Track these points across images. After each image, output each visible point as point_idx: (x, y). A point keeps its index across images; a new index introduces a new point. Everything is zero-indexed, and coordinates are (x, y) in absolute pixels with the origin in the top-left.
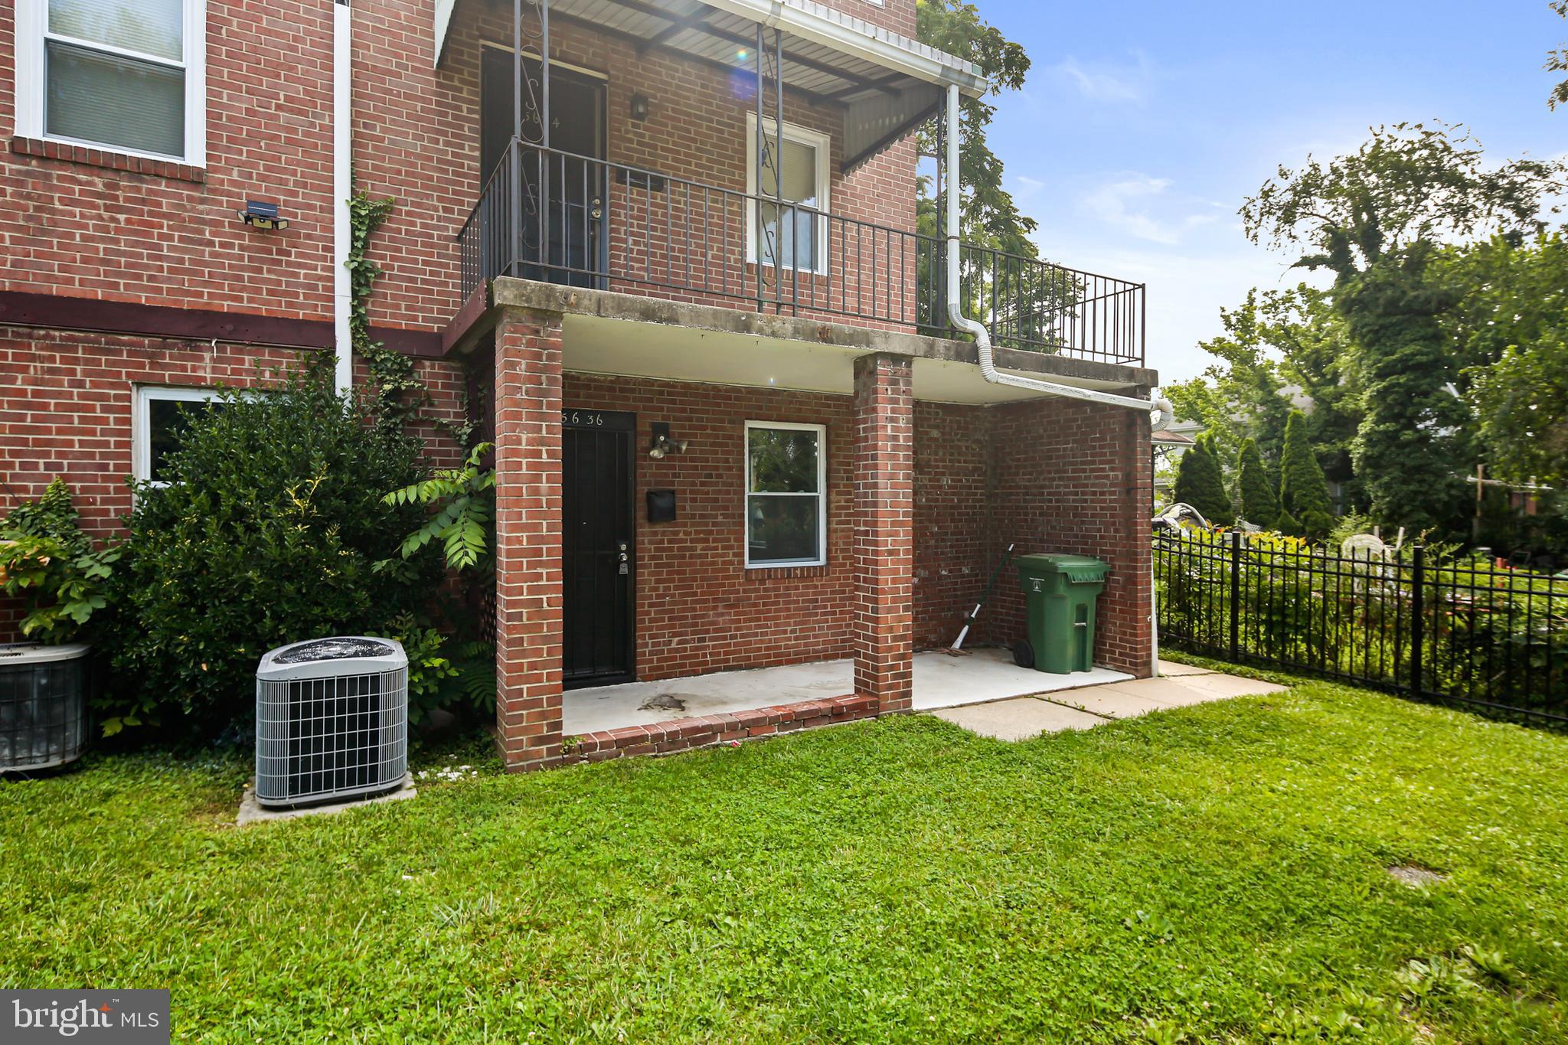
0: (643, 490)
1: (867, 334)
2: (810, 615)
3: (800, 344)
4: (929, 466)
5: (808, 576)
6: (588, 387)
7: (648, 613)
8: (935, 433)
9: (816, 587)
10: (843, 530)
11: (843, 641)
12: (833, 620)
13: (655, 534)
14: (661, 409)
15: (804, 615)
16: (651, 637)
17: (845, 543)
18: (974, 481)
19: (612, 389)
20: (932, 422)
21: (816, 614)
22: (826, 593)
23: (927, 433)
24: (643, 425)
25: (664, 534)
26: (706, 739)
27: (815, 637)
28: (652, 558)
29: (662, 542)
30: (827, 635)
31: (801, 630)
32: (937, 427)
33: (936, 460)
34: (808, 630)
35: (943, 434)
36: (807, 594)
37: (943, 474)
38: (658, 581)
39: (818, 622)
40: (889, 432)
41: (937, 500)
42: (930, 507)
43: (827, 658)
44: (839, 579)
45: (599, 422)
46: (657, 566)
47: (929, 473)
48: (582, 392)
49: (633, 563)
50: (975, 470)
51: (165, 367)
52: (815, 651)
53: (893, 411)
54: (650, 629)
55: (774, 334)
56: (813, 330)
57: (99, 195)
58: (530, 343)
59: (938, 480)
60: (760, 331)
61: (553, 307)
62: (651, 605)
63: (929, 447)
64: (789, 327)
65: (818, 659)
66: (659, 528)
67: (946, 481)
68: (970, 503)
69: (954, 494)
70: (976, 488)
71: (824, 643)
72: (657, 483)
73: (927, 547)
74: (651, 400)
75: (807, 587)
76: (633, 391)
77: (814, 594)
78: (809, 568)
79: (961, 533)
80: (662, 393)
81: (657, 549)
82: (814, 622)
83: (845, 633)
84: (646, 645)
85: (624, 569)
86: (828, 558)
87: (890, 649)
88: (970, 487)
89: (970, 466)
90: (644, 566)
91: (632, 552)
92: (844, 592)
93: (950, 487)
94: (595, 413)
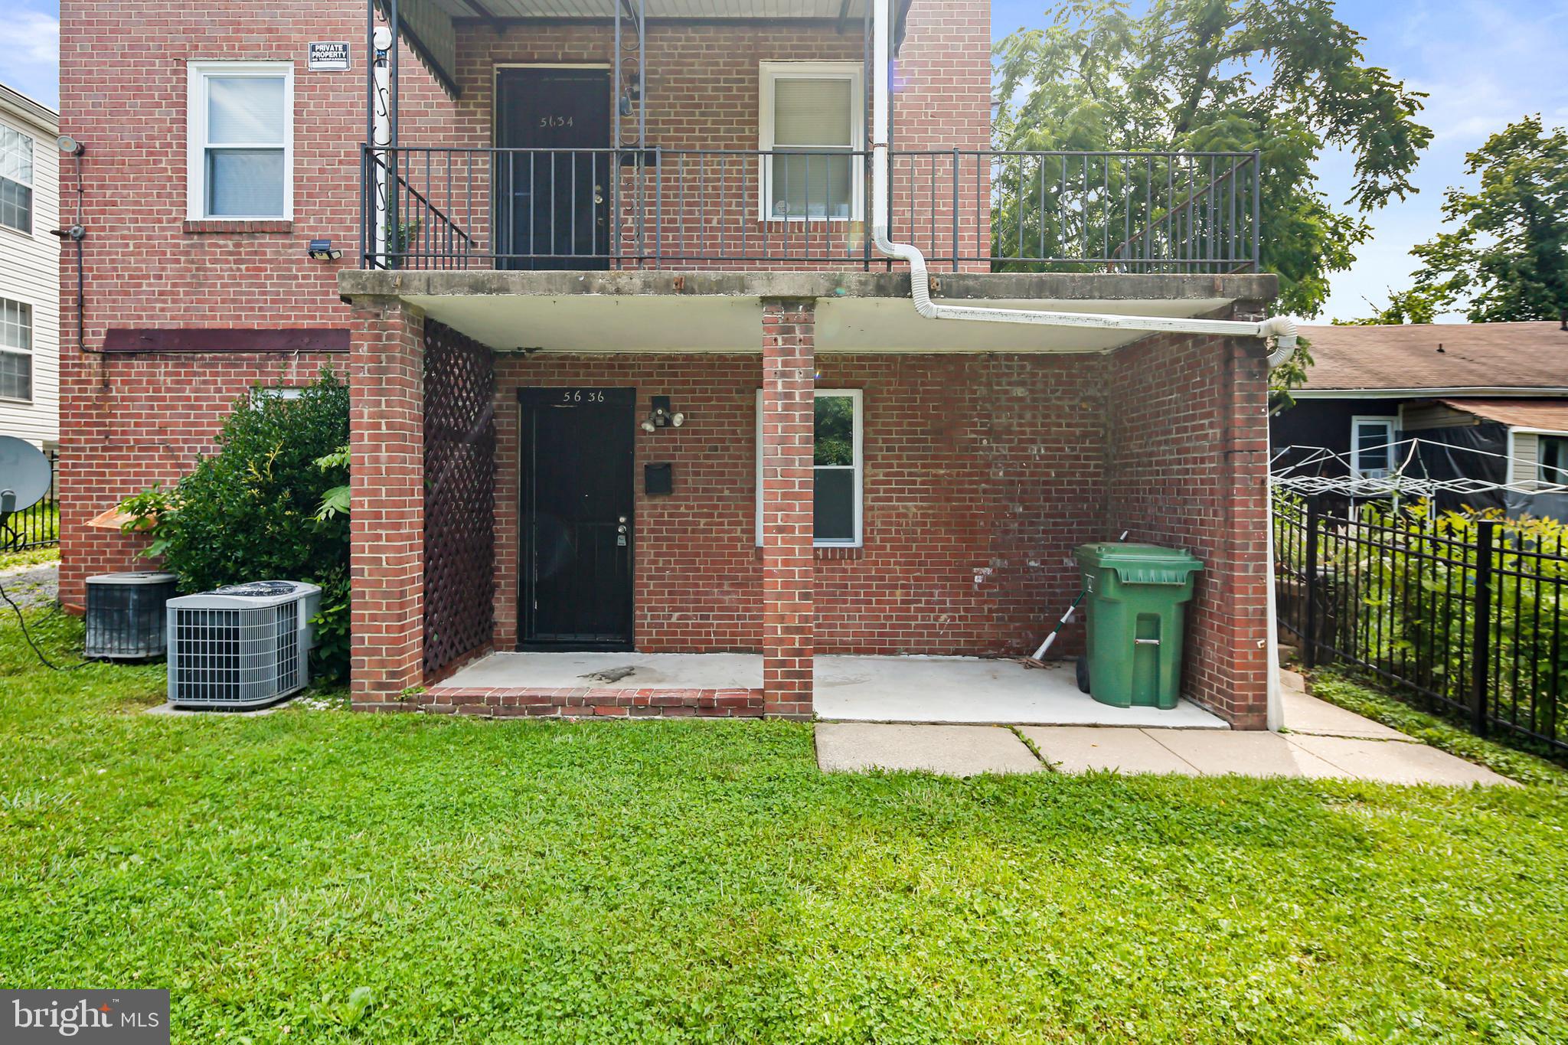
0: (640, 465)
1: (741, 278)
2: (836, 601)
3: (651, 297)
4: (1010, 433)
5: (833, 558)
6: (587, 366)
7: (647, 586)
8: (1020, 392)
9: (845, 571)
10: (882, 508)
11: (881, 634)
12: (867, 610)
13: (655, 507)
14: (662, 382)
15: (828, 602)
16: (650, 609)
17: (883, 523)
18: (1083, 450)
19: (612, 367)
20: (1015, 378)
21: (845, 602)
22: (859, 578)
23: (1006, 392)
24: (643, 399)
25: (664, 507)
26: (545, 710)
27: (843, 626)
28: (652, 531)
29: (662, 515)
30: (860, 626)
31: (825, 618)
32: (1022, 384)
33: (1020, 425)
34: (833, 618)
35: (1032, 391)
36: (833, 578)
37: (1033, 441)
38: (657, 555)
39: (847, 610)
40: (780, 388)
41: (1022, 474)
42: (1012, 483)
43: (858, 651)
44: (876, 563)
45: (601, 398)
46: (657, 539)
47: (1011, 441)
48: (582, 371)
49: (629, 535)
50: (1085, 435)
51: (268, 374)
52: (842, 642)
53: (785, 364)
54: (649, 601)
55: (618, 291)
56: (668, 284)
57: (231, 253)
58: (372, 326)
59: (1025, 449)
60: (602, 290)
61: (385, 291)
62: (650, 578)
63: (1010, 409)
64: (637, 282)
65: (847, 651)
66: (659, 501)
67: (1036, 450)
68: (1078, 478)
69: (1048, 466)
70: (1087, 458)
71: (855, 634)
72: (657, 457)
73: (1006, 532)
74: (650, 374)
75: (833, 570)
76: (632, 366)
77: (841, 578)
78: (834, 549)
79: (1063, 516)
80: (662, 366)
81: (656, 523)
82: (841, 610)
83: (884, 626)
84: (645, 617)
85: (621, 541)
86: (865, 540)
87: (780, 641)
88: (1078, 458)
89: (1078, 431)
90: (642, 539)
91: (630, 522)
92: (883, 579)
93: (1042, 457)
94: (596, 391)
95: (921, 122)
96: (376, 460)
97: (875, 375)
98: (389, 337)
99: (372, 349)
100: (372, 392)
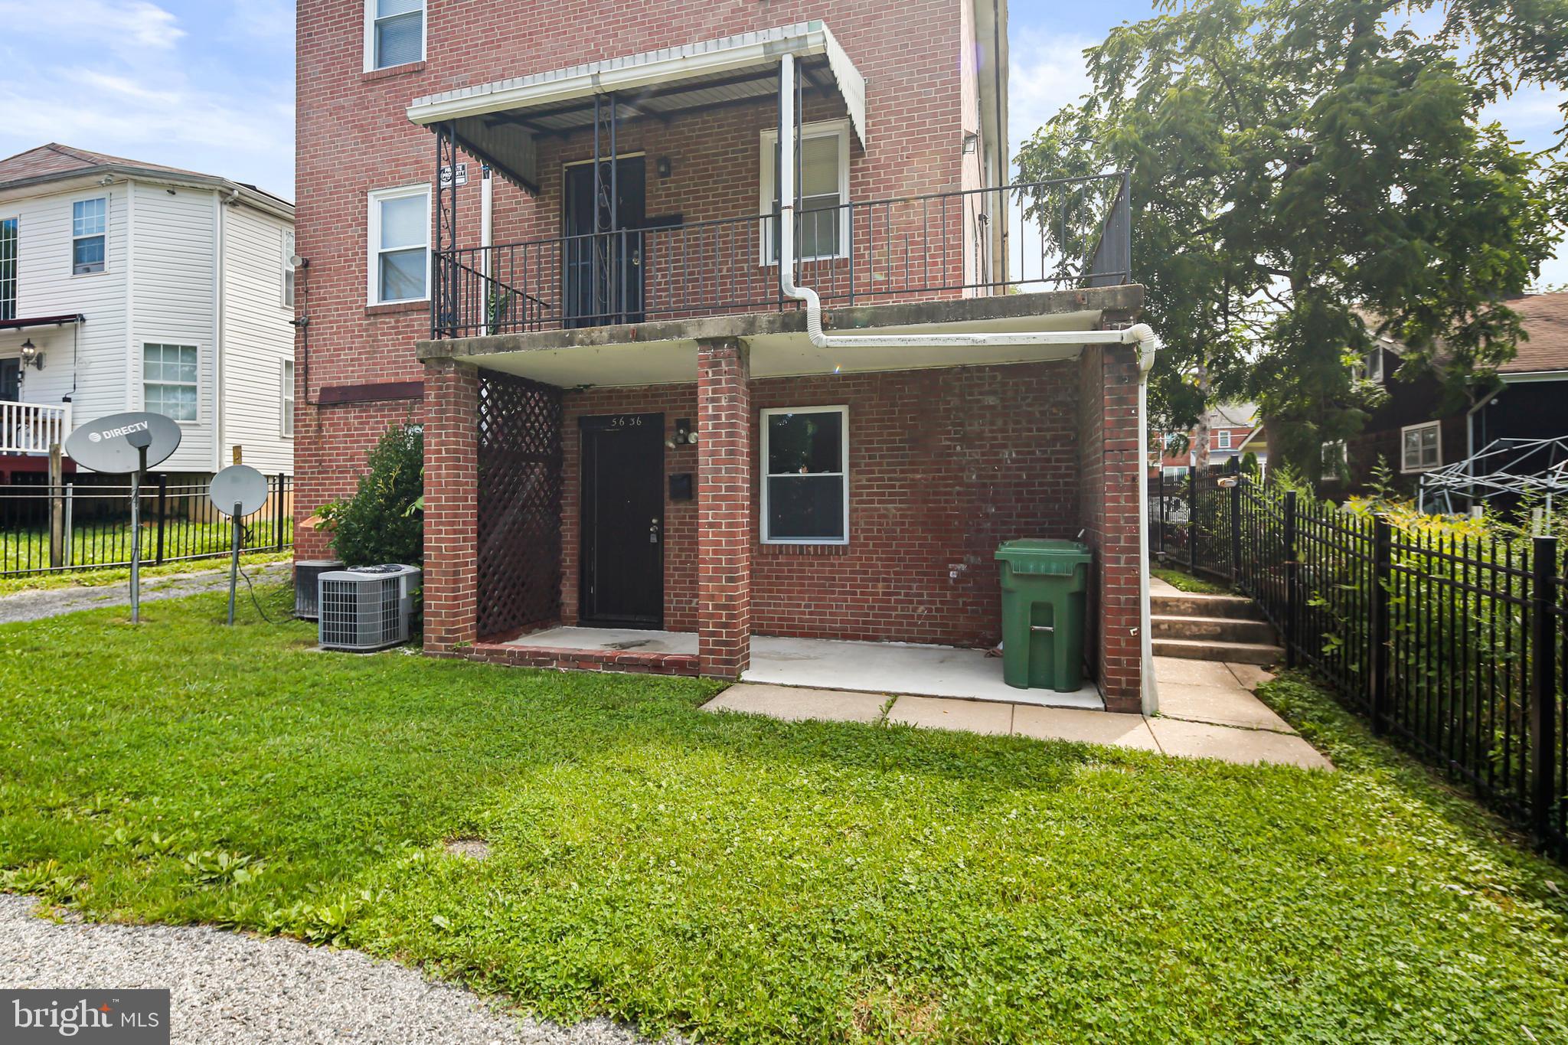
0: (668, 473)
1: (679, 326)
2: (826, 592)
4: (982, 439)
5: (823, 554)
6: (628, 397)
7: (673, 576)
8: (991, 400)
9: (833, 565)
10: (864, 510)
11: (864, 623)
12: (853, 600)
13: (679, 510)
14: (683, 408)
15: (819, 592)
16: (676, 595)
17: (866, 523)
18: (1054, 452)
19: (646, 396)
20: (987, 388)
21: (833, 592)
22: (845, 572)
23: (978, 401)
24: (670, 422)
25: (686, 510)
27: (831, 614)
28: (676, 530)
29: (684, 517)
30: (846, 614)
31: (816, 606)
32: (993, 393)
33: (992, 431)
34: (824, 606)
35: (1003, 400)
36: (823, 572)
37: (1004, 446)
38: (681, 550)
39: (835, 600)
41: (994, 477)
42: (984, 485)
43: (845, 637)
44: (860, 559)
45: (639, 422)
46: (680, 537)
47: (981, 446)
48: (624, 401)
49: (661, 535)
50: (1055, 439)
51: (415, 414)
52: (831, 628)
54: (674, 589)
55: (592, 343)
57: (393, 328)
59: (997, 454)
60: (582, 343)
62: (675, 569)
63: (982, 416)
64: (605, 334)
65: (835, 636)
66: (681, 506)
67: (1008, 455)
68: (1049, 479)
69: (1020, 469)
70: (1057, 460)
71: (842, 621)
72: (680, 469)
73: (979, 531)
74: (675, 401)
75: (823, 565)
76: (661, 395)
77: (831, 572)
78: (823, 546)
79: (1034, 515)
80: (684, 394)
81: (680, 524)
82: (831, 600)
83: (868, 615)
84: (671, 602)
85: (654, 539)
86: (851, 538)
88: (1048, 460)
89: (1048, 435)
90: (669, 537)
91: (661, 524)
92: (867, 573)
93: (1014, 461)
94: (635, 417)
95: (897, 165)
96: (439, 476)
97: (858, 392)
98: (448, 387)
99: (437, 396)
100: (437, 427)
